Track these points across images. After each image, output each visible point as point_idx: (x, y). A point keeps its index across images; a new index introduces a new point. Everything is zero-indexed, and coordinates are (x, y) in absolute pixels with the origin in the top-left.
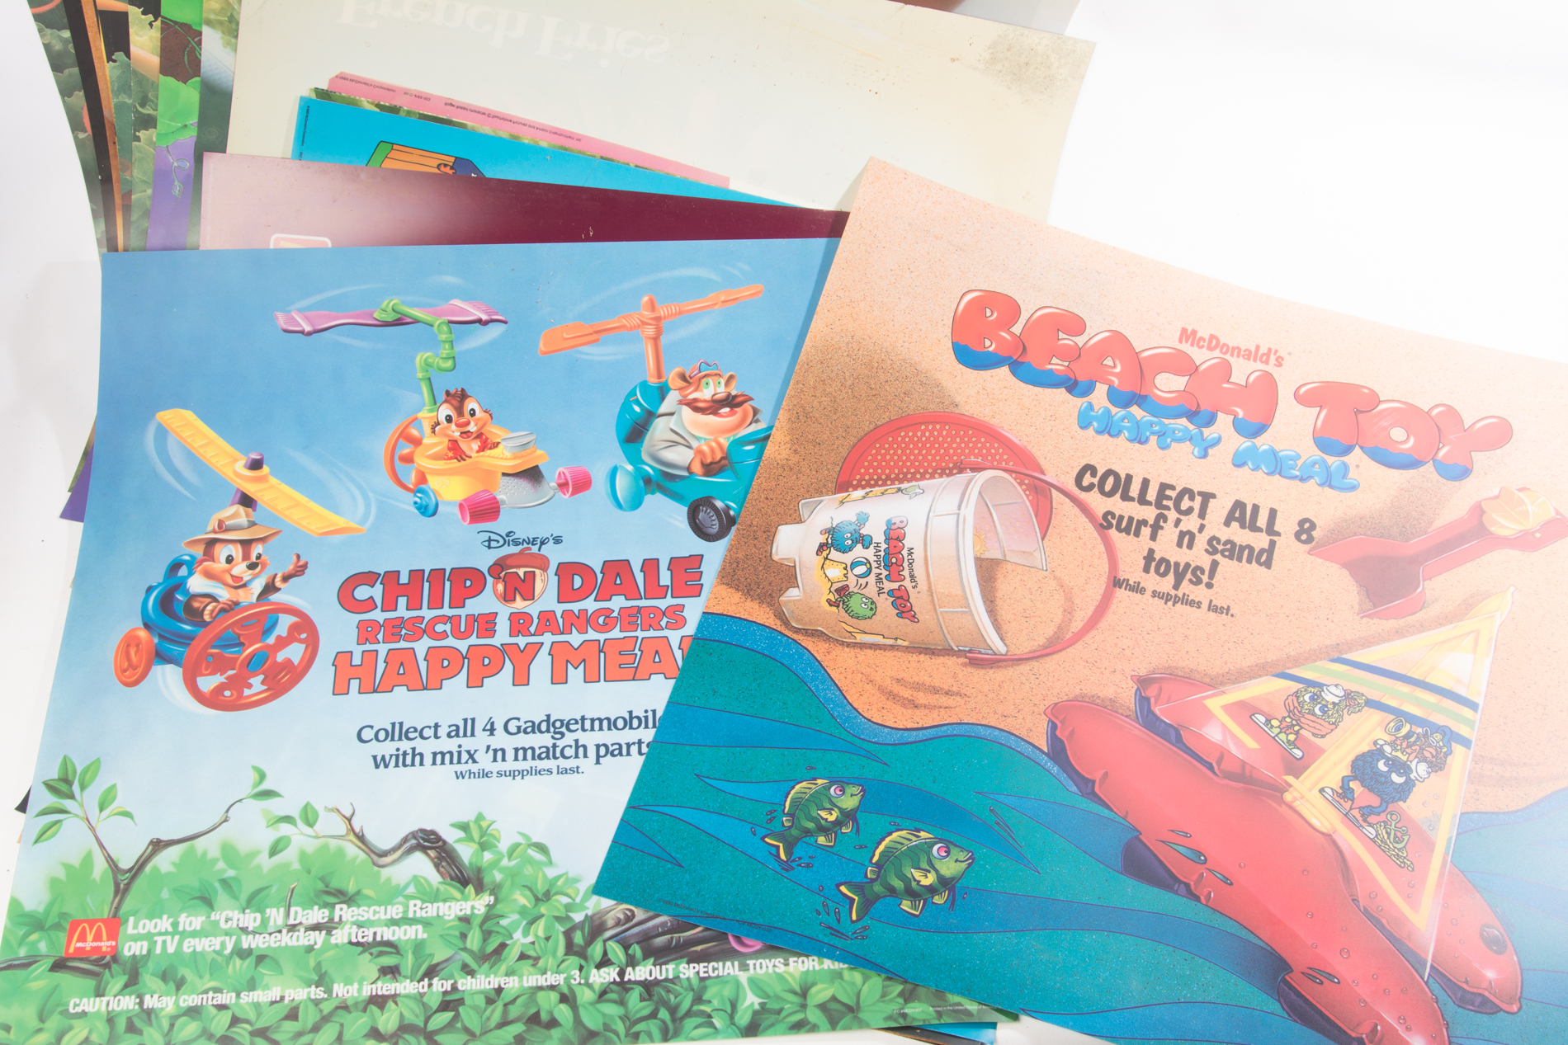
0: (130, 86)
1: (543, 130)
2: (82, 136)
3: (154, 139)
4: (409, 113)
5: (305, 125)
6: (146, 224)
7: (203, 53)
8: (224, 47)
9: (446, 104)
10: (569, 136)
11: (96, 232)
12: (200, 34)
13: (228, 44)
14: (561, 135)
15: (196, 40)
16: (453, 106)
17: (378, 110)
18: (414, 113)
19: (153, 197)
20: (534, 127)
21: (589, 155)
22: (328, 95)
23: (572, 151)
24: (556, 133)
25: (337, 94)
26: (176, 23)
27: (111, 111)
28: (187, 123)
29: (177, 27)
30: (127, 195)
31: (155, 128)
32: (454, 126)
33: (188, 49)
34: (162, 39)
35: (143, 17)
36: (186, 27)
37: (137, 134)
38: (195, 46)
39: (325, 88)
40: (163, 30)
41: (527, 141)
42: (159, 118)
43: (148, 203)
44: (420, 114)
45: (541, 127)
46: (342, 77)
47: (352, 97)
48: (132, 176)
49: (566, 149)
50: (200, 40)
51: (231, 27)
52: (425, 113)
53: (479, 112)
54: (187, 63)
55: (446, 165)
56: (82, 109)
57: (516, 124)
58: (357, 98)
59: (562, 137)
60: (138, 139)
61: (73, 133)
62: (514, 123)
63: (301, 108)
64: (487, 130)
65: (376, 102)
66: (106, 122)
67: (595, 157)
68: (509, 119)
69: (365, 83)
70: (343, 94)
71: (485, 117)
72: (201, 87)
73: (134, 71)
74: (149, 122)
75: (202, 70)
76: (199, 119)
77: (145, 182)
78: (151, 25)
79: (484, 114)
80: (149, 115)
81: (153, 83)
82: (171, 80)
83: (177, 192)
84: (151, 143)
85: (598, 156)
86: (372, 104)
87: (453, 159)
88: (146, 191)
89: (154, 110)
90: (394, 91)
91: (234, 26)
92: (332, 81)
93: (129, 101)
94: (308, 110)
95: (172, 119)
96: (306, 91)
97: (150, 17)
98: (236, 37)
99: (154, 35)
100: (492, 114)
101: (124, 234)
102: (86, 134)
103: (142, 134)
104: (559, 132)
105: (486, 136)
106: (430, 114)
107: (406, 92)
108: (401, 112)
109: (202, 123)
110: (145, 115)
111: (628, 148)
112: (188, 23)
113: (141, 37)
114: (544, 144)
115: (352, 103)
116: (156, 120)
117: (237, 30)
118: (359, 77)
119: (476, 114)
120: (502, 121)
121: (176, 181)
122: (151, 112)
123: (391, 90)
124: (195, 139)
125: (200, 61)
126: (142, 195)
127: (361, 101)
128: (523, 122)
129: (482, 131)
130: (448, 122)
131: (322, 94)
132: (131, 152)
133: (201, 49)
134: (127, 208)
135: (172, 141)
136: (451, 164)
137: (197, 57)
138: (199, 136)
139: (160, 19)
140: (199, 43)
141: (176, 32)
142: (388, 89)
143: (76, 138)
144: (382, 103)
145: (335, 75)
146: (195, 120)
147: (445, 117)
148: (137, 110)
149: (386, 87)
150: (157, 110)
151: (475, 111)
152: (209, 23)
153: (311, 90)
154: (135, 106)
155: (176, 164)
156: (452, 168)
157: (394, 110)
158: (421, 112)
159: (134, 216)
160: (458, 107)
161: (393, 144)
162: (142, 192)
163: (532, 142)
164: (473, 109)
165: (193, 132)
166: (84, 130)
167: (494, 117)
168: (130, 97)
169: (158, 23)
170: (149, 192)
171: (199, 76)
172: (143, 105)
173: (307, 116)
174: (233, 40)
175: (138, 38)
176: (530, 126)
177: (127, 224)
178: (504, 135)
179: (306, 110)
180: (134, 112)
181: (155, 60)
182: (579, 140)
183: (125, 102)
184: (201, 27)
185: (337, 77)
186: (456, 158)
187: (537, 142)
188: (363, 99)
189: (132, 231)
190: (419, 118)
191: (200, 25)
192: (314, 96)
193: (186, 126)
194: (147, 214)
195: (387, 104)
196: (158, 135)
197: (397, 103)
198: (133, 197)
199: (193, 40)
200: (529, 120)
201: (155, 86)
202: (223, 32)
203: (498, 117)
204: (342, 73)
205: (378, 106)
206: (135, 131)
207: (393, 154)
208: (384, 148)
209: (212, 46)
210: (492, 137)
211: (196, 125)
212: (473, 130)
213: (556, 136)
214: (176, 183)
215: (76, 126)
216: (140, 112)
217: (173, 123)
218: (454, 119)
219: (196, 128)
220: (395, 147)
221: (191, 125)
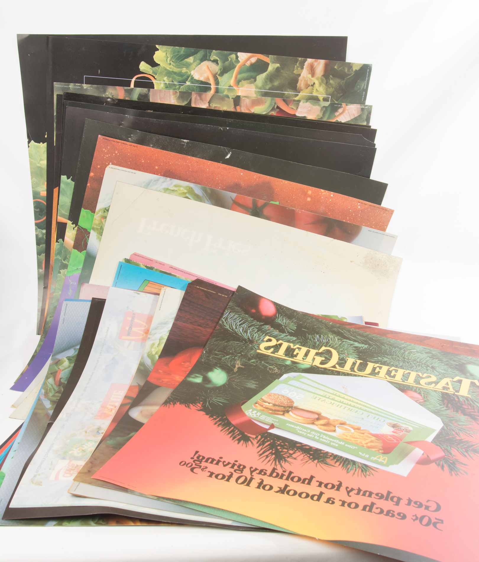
0: (62, 252)
2: (41, 271)
3: (66, 273)
4: (156, 270)
5: (119, 272)
7: (89, 241)
8: (97, 239)
9: (170, 267)
11: (38, 307)
12: (89, 233)
13: (98, 238)
15: (88, 235)
16: (172, 268)
17: (145, 268)
18: (158, 270)
22: (129, 261)
25: (132, 261)
26: (82, 228)
27: (53, 262)
29: (82, 230)
30: (52, 294)
31: (67, 269)
32: (172, 276)
33: (84, 239)
34: (76, 234)
35: (72, 225)
36: (85, 230)
37: (60, 271)
38: (87, 238)
39: (128, 258)
40: (77, 231)
43: (59, 297)
44: (160, 270)
46: (135, 254)
47: (137, 262)
50: (89, 236)
51: (100, 231)
52: (162, 270)
53: (181, 271)
54: (83, 244)
56: (43, 260)
58: (139, 263)
60: (60, 273)
61: (38, 269)
62: (193, 276)
63: (119, 264)
65: (146, 265)
66: (50, 266)
68: (192, 274)
69: (143, 257)
70: (134, 261)
71: (183, 273)
72: (86, 254)
73: (64, 246)
74: (65, 266)
75: (87, 248)
76: (83, 266)
78: (74, 229)
79: (183, 272)
80: (66, 264)
81: (70, 252)
82: (76, 251)
83: (70, 293)
84: (64, 275)
86: (144, 265)
88: (59, 292)
90: (152, 261)
91: (102, 231)
92: (131, 255)
93: (60, 258)
95: (73, 266)
96: (121, 259)
97: (74, 225)
98: (102, 235)
99: (74, 232)
100: (186, 272)
102: (42, 270)
103: (62, 271)
106: (164, 271)
107: (156, 262)
108: (154, 269)
109: (84, 268)
110: (64, 264)
112: (86, 229)
113: (69, 233)
115: (138, 265)
116: (68, 266)
117: (102, 233)
118: (141, 255)
120: (189, 275)
123: (151, 260)
125: (87, 244)
127: (140, 264)
128: (196, 276)
129: (181, 279)
130: (170, 274)
131: (127, 261)
132: (56, 278)
133: (88, 239)
134: (51, 298)
135: (72, 274)
137: (87, 243)
138: (81, 274)
139: (77, 226)
140: (88, 237)
141: (82, 232)
142: (150, 260)
143: (38, 271)
144: (147, 265)
145: (133, 253)
146: (81, 266)
147: (169, 272)
148: (62, 262)
149: (150, 259)
150: (69, 262)
151: (180, 271)
152: (93, 229)
153: (123, 259)
154: (62, 260)
155: (71, 283)
157: (151, 268)
158: (161, 270)
159: (53, 301)
160: (174, 269)
164: (179, 270)
165: (80, 271)
166: (42, 269)
167: (187, 273)
168: (61, 257)
169: (76, 228)
170: (60, 293)
171: (86, 250)
172: (64, 260)
173: (120, 269)
174: (100, 237)
175: (68, 234)
177: (50, 304)
179: (121, 266)
180: (61, 263)
181: (72, 243)
183: (58, 258)
184: (90, 231)
185: (133, 254)
188: (141, 263)
189: (51, 307)
190: (160, 272)
191: (90, 230)
192: (124, 261)
193: (78, 269)
194: (58, 301)
195: (149, 266)
197: (153, 266)
198: (54, 294)
199: (87, 236)
201: (70, 253)
202: (97, 233)
203: (188, 273)
204: (135, 253)
205: (146, 266)
206: (60, 269)
207: (149, 285)
208: (147, 282)
209: (93, 240)
211: (81, 269)
214: (70, 290)
215: (39, 266)
216: (63, 263)
217: (73, 268)
218: (172, 273)
219: (81, 270)
220: (150, 282)
221: (80, 268)
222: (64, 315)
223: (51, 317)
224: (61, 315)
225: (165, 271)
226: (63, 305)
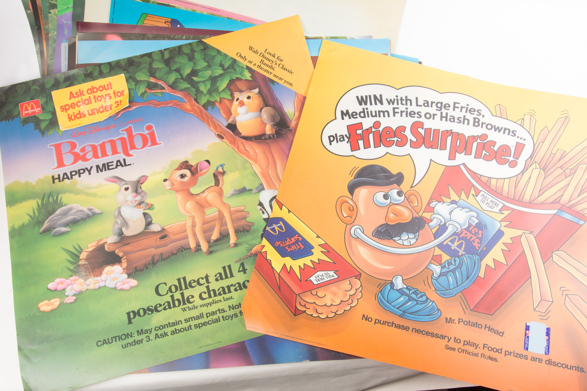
1: (204, 7)
2: (29, 12)
3: (57, 13)
4: (153, 2)
5: (114, 8)
6: (54, 45)
10: (215, 10)
11: (36, 49)
14: (211, 9)
17: (141, 1)
18: (155, 2)
19: (57, 35)
20: (201, 6)
21: (222, 17)
23: (216, 15)
24: (209, 9)
27: (39, 2)
28: (69, 6)
30: (47, 34)
31: (57, 9)
32: (171, 7)
37: (50, 11)
41: (198, 12)
42: (58, 5)
43: (55, 37)
44: (157, 3)
45: (204, 6)
48: (49, 27)
49: (213, 15)
52: (160, 2)
53: (180, 1)
55: (168, 22)
56: (29, 2)
57: (194, 6)
59: (212, 10)
60: (50, 13)
61: (25, 11)
62: (193, 5)
63: (112, 1)
64: (183, 8)
66: (38, 6)
67: (224, 17)
68: (192, 3)
71: (182, 3)
74: (54, 6)
76: (73, 5)
77: (54, 29)
80: (54, 4)
83: (66, 33)
84: (55, 14)
85: (226, 17)
87: (171, 20)
88: (54, 33)
89: (56, 2)
94: (115, 2)
95: (63, 5)
101: (46, 49)
102: (30, 11)
103: (52, 11)
104: (211, 8)
105: (183, 10)
106: (161, 2)
108: (150, 2)
109: (74, 7)
110: (52, 4)
111: (237, 14)
114: (205, 13)
119: (178, 2)
120: (189, 4)
121: (65, 29)
122: (55, 2)
124: (72, 13)
126: (53, 34)
128: (197, 5)
129: (181, 9)
132: (48, 18)
134: (47, 39)
135: (63, 13)
136: (170, 21)
138: (73, 12)
143: (27, 13)
146: (71, 5)
147: (167, 4)
148: (49, 2)
150: (57, 2)
155: (65, 22)
156: (170, 23)
157: (148, 1)
158: (158, 2)
159: (50, 42)
162: (53, 33)
163: (200, 13)
165: (71, 10)
166: (30, 10)
167: (186, 3)
170: (56, 33)
173: (114, 4)
176: (199, 6)
177: (47, 45)
178: (190, 10)
180: (48, 3)
182: (218, 11)
186: (172, 19)
187: (202, 12)
189: (49, 48)
190: (157, 4)
193: (68, 8)
194: (55, 41)
196: (58, 11)
198: (49, 35)
200: (199, 4)
206: (49, 10)
207: (148, 18)
208: (145, 16)
210: (185, 11)
211: (72, 7)
212: (178, 8)
213: (210, 10)
214: (66, 29)
215: (26, 8)
216: (51, 3)
217: (63, 7)
218: (171, 4)
219: (72, 8)
220: (148, 15)
221: (70, 7)
222: (65, 61)
223: (51, 59)
224: (62, 61)
225: (163, 3)
226: (62, 48)
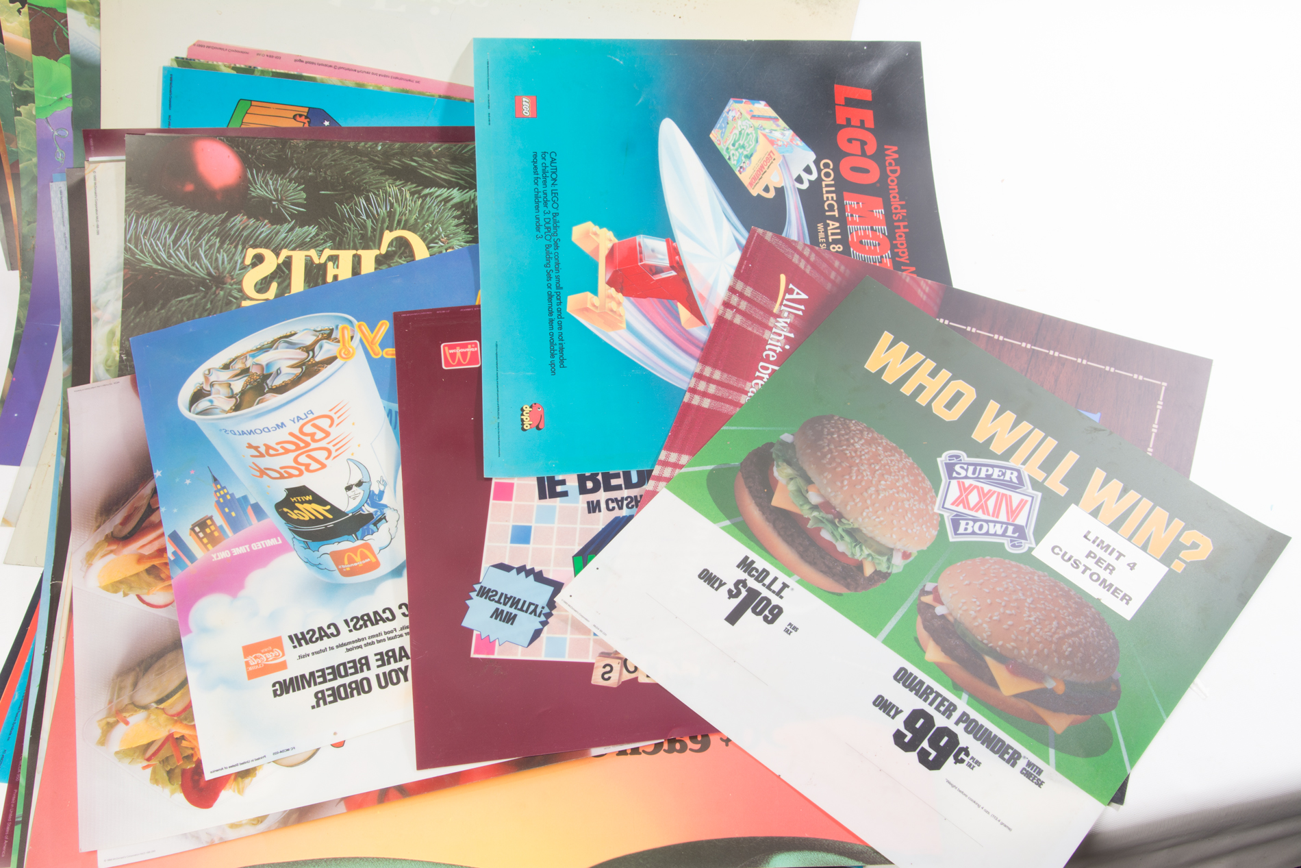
0: (7, 67)
1: (385, 76)
3: (34, 113)
4: (263, 72)
5: (171, 91)
6: (34, 189)
7: (70, 32)
8: (89, 26)
9: (296, 61)
10: (409, 79)
12: (65, 16)
13: (92, 23)
14: (401, 79)
15: (62, 21)
16: (302, 61)
17: (234, 72)
18: (268, 72)
19: (39, 165)
20: (376, 74)
21: (428, 95)
22: (189, 63)
23: (412, 93)
24: (397, 78)
25: (197, 61)
26: (42, 8)
28: (62, 96)
29: (43, 12)
30: (15, 165)
31: (34, 103)
32: (305, 80)
33: (55, 30)
34: (31, 23)
35: (11, 5)
36: (52, 11)
37: (18, 109)
38: (62, 27)
39: (185, 56)
40: (31, 16)
41: (371, 88)
42: (36, 93)
43: (35, 170)
44: (273, 72)
45: (383, 74)
46: (199, 45)
47: (210, 63)
48: (17, 148)
49: (407, 92)
50: (66, 22)
51: (93, 9)
52: (278, 71)
53: (326, 65)
54: (56, 43)
55: (301, 116)
57: (360, 73)
58: (215, 63)
59: (403, 81)
60: (19, 114)
62: (358, 72)
63: (165, 77)
64: (335, 81)
65: (233, 65)
67: (433, 96)
68: (354, 69)
69: (220, 49)
70: (202, 61)
71: (333, 69)
72: (72, 63)
73: (9, 54)
74: (27, 98)
75: (71, 48)
76: (73, 91)
77: (30, 151)
78: (19, 11)
79: (331, 66)
80: (27, 92)
81: (27, 63)
82: (42, 59)
83: (60, 158)
84: (31, 116)
85: (437, 95)
86: (229, 67)
87: (307, 110)
88: (31, 160)
89: (31, 87)
90: (247, 53)
91: (95, 6)
92: (190, 49)
93: (7, 81)
95: (49, 93)
96: (167, 61)
97: (18, 5)
98: (99, 16)
99: (23, 20)
100: (338, 66)
101: (16, 200)
103: (22, 109)
104: (399, 77)
105: (334, 86)
106: (281, 71)
107: (258, 53)
108: (256, 72)
109: (76, 95)
110: (23, 92)
111: (462, 86)
112: (53, 7)
113: (11, 23)
114: (387, 89)
115: (213, 68)
116: (34, 95)
117: (99, 10)
118: (214, 44)
119: (323, 67)
120: (347, 71)
121: (58, 148)
122: (29, 89)
123: (244, 52)
124: (71, 110)
125: (68, 40)
126: (28, 163)
127: (218, 66)
128: (367, 71)
129: (330, 83)
130: (299, 77)
131: (183, 62)
132: (14, 126)
133: (67, 29)
134: (16, 177)
135: (51, 113)
136: (306, 114)
137: (65, 37)
138: (74, 107)
139: (27, 5)
140: (66, 24)
141: (43, 16)
142: (242, 52)
144: (238, 65)
145: (192, 43)
146: (69, 92)
147: (296, 73)
148: (15, 88)
149: (240, 50)
150: (33, 87)
151: (322, 65)
152: (72, 6)
153: (172, 60)
154: (13, 85)
155: (56, 133)
156: (306, 117)
157: (249, 71)
158: (274, 70)
159: (24, 183)
160: (306, 63)
161: (251, 101)
162: (28, 161)
163: (376, 89)
164: (320, 63)
165: (69, 104)
167: (340, 68)
168: (7, 77)
169: (25, 10)
170: (35, 160)
171: (69, 53)
172: (20, 83)
173: (171, 84)
174: (97, 19)
175: (9, 24)
176: (373, 74)
177: (17, 190)
178: (350, 84)
179: (170, 79)
180: (12, 90)
181: (27, 43)
182: (418, 82)
183: (3, 82)
184: (66, 10)
185: (194, 45)
186: (309, 108)
187: (381, 87)
188: (220, 63)
189: (23, 197)
190: (273, 76)
191: (65, 8)
192: (175, 65)
193: (61, 98)
194: (34, 180)
195: (243, 66)
196: (37, 108)
197: (252, 64)
198: (21, 166)
199: (60, 22)
200: (371, 69)
201: (30, 66)
202: (86, 13)
203: (344, 68)
204: (198, 41)
205: (234, 68)
206: (16, 107)
207: (252, 110)
208: (245, 105)
209: (78, 27)
210: (340, 87)
211: (71, 97)
212: (322, 82)
213: (397, 80)
214: (58, 150)
216: (18, 90)
217: (50, 97)
218: (304, 74)
219: (71, 100)
220: (254, 103)
221: (66, 97)
222: (62, 226)
223: (29, 223)
224: (54, 227)
225: (286, 72)
226: (52, 194)
